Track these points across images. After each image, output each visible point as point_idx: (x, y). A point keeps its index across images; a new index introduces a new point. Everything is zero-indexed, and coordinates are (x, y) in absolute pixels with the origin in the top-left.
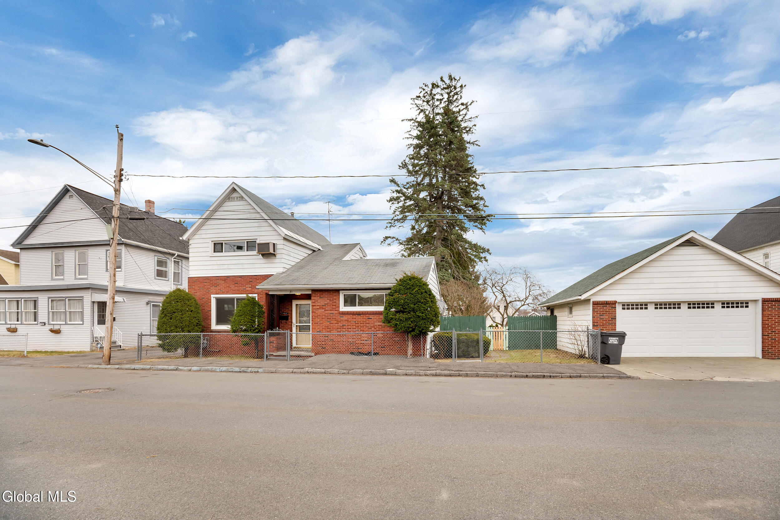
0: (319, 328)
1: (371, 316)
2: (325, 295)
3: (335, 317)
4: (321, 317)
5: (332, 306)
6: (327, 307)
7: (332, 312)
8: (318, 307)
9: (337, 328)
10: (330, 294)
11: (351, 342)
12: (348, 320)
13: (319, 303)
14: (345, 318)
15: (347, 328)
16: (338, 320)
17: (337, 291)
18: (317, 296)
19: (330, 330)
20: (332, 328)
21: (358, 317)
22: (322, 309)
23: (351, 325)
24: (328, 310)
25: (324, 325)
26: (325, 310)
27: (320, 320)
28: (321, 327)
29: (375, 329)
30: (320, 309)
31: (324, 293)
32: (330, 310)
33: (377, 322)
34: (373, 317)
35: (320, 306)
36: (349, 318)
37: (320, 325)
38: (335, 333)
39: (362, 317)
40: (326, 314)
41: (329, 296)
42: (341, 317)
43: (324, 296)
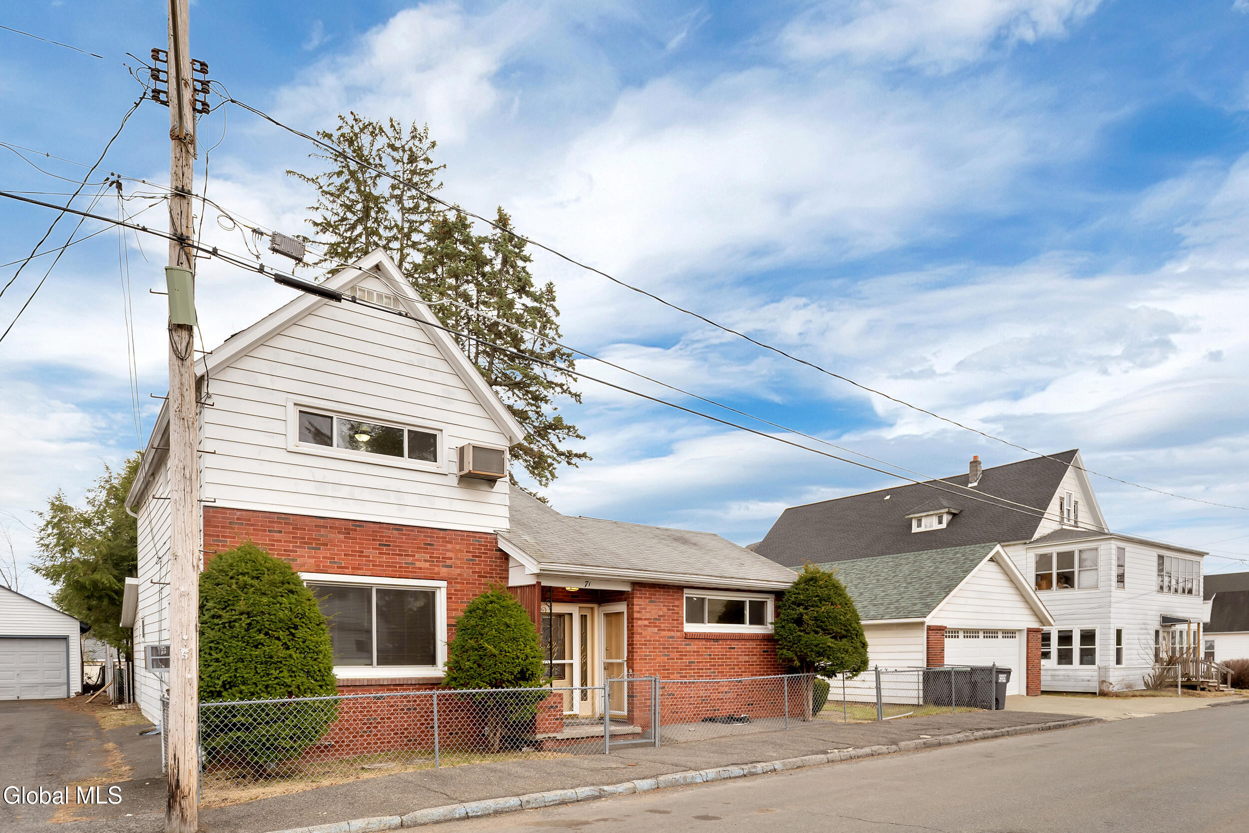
0: (648, 670)
1: (734, 644)
2: (660, 595)
3: (677, 644)
4: (652, 644)
5: (673, 620)
6: (662, 623)
7: (672, 634)
8: (646, 623)
9: (681, 670)
10: (668, 595)
11: (702, 697)
12: (699, 652)
13: (647, 612)
14: (694, 646)
15: (698, 669)
16: (682, 652)
17: (679, 588)
18: (645, 598)
19: (668, 673)
20: (672, 670)
21: (715, 645)
22: (654, 627)
23: (702, 662)
24: (664, 630)
25: (657, 663)
26: (659, 630)
27: (650, 652)
28: (652, 666)
29: (740, 668)
30: (651, 626)
31: (658, 591)
32: (668, 630)
33: (741, 654)
34: (737, 645)
35: (650, 619)
36: (701, 648)
37: (651, 663)
38: (676, 679)
39: (720, 645)
40: (661, 637)
41: (667, 599)
42: (688, 645)
43: (657, 598)
